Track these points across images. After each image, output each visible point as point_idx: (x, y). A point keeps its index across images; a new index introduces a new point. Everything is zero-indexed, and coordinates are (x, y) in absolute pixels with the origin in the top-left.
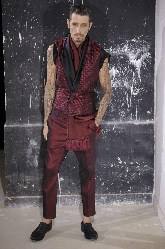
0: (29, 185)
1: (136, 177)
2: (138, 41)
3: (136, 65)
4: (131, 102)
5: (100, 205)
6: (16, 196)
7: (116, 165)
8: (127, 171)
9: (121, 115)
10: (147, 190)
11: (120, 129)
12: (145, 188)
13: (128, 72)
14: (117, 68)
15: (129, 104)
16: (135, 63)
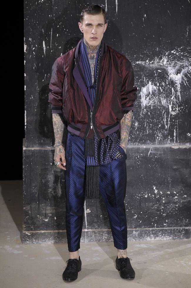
0: (50, 217)
1: (173, 208)
2: (178, 53)
3: (175, 80)
4: (169, 123)
5: (131, 241)
6: (35, 230)
7: (151, 195)
8: (164, 202)
9: (158, 137)
10: (185, 224)
11: (156, 154)
12: (183, 221)
13: (166, 88)
14: (155, 83)
15: (167, 124)
16: (174, 78)
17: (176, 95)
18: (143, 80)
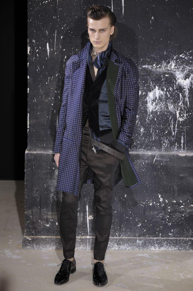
0: (52, 222)
1: (179, 218)
2: (187, 57)
3: (184, 85)
4: (176, 129)
5: (135, 250)
6: (36, 235)
7: (156, 203)
8: (169, 211)
9: (164, 144)
10: (191, 235)
11: (162, 161)
12: (190, 232)
13: (174, 93)
14: (162, 88)
15: (174, 131)
16: (182, 83)
17: (184, 100)
18: (150, 84)
